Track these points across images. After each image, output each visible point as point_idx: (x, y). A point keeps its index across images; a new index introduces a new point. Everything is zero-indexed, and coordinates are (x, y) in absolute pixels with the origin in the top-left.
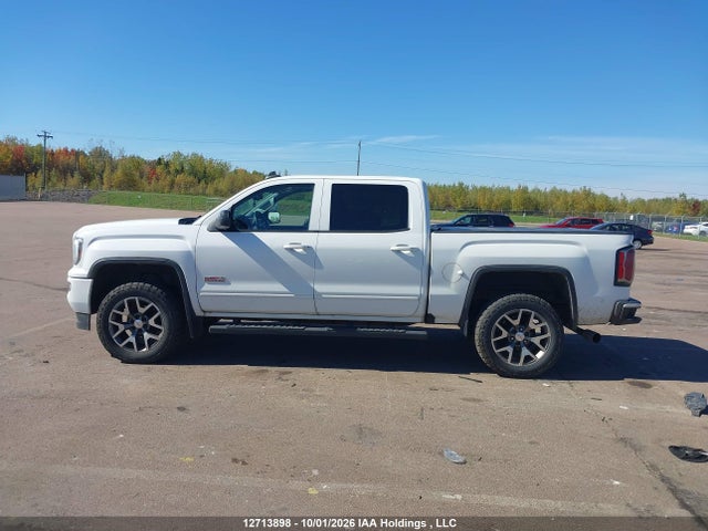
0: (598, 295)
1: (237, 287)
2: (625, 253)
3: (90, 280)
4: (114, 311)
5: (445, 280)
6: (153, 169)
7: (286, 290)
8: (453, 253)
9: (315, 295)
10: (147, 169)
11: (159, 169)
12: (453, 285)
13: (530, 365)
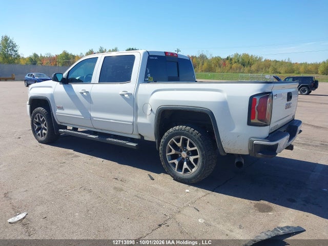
0: (234, 131)
2: (258, 99)
3: (29, 105)
5: (144, 114)
6: (225, 62)
8: (148, 96)
9: (91, 118)
10: (221, 62)
11: (227, 62)
12: (148, 117)
13: (188, 175)
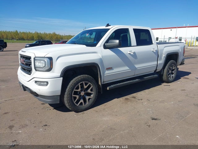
1: (116, 70)
3: (62, 78)
4: (74, 90)
7: (129, 69)
12: (162, 60)
